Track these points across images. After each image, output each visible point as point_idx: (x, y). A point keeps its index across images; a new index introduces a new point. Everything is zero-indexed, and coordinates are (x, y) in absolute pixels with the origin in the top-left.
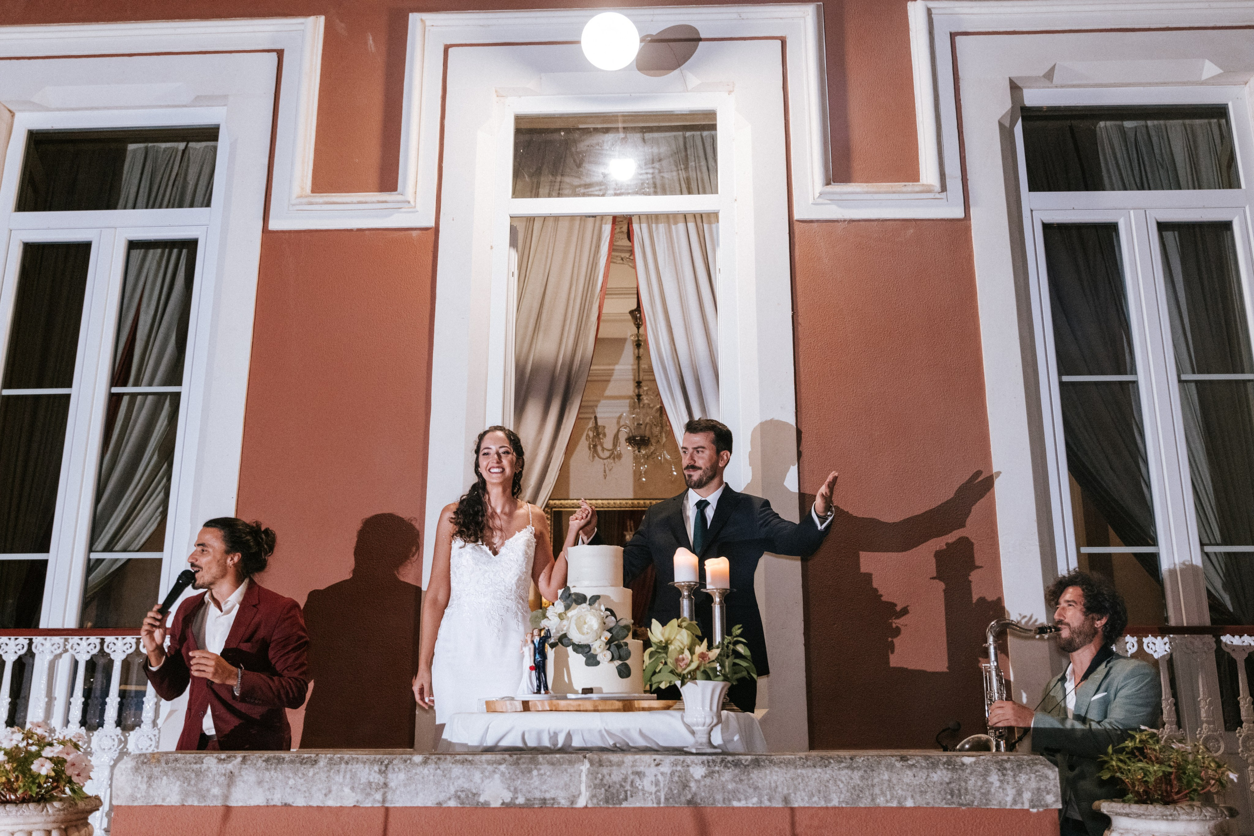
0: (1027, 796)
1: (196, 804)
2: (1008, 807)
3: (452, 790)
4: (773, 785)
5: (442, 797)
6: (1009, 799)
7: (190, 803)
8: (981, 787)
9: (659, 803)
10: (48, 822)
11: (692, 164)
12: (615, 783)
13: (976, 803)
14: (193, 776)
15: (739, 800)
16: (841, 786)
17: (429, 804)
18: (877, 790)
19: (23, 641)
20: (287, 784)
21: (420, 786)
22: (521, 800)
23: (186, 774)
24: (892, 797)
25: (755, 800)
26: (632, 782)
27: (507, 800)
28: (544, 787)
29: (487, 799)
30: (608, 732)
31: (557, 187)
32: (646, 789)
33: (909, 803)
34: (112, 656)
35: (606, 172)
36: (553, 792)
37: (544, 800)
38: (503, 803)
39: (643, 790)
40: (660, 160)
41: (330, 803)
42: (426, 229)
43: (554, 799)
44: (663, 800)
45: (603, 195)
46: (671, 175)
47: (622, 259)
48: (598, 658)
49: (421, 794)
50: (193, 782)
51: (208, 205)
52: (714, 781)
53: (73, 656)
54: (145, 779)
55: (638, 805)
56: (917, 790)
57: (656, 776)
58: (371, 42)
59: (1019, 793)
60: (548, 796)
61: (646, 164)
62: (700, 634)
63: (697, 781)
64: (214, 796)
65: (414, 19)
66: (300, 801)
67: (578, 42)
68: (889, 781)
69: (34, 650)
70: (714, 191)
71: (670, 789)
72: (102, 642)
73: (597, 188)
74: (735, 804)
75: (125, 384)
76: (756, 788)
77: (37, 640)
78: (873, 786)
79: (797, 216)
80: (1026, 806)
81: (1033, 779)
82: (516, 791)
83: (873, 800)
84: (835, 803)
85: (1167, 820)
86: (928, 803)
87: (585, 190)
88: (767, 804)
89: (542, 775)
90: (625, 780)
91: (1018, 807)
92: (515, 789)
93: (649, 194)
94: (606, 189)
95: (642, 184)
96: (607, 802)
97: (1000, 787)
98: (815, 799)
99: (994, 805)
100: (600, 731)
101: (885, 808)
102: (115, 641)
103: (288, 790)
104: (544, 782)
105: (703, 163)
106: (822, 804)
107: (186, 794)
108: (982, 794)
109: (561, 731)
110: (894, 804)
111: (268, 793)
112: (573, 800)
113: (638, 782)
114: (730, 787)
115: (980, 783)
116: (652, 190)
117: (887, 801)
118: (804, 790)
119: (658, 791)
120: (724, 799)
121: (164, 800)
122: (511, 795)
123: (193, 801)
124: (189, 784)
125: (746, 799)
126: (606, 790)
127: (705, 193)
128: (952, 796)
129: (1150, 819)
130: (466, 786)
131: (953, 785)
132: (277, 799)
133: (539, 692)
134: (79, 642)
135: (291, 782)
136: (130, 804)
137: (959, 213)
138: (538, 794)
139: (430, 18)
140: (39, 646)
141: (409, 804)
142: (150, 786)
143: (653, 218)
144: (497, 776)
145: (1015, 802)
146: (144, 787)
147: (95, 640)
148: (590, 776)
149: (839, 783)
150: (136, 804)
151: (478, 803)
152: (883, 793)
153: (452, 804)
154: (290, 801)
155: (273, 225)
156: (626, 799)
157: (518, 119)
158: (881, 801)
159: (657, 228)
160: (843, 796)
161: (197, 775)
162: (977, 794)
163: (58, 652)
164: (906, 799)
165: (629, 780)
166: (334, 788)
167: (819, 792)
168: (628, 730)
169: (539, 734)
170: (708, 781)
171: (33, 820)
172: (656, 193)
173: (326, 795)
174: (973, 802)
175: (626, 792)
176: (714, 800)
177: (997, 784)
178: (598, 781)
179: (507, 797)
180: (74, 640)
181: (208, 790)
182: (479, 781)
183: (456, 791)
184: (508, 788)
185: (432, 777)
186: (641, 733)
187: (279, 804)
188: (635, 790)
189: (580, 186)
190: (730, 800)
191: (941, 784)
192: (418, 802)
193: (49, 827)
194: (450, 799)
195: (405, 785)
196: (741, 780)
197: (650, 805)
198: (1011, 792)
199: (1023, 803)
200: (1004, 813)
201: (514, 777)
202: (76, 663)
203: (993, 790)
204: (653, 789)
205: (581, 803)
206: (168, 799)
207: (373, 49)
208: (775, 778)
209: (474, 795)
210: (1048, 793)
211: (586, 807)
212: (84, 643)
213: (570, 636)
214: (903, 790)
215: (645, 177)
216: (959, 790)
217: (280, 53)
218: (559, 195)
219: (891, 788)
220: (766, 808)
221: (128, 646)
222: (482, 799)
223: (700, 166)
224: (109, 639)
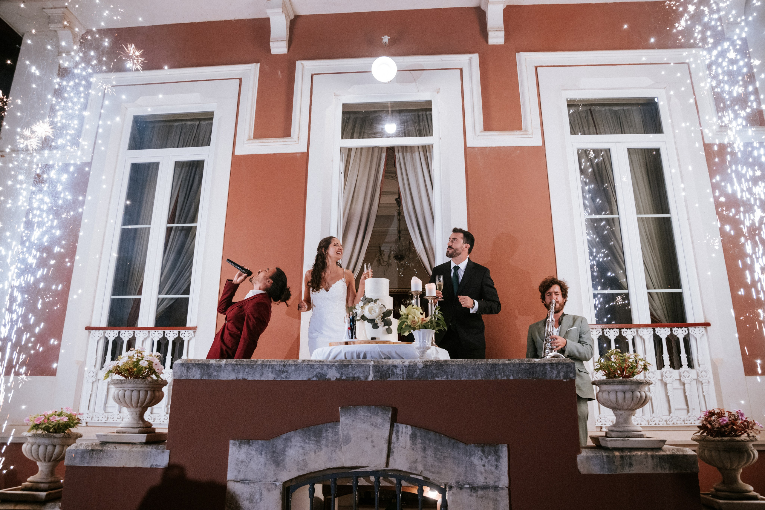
0: (562, 374)
1: (207, 379)
2: (554, 379)
3: (315, 373)
4: (453, 370)
5: (310, 376)
6: (554, 375)
7: (204, 378)
8: (542, 371)
9: (403, 378)
10: (146, 387)
11: (421, 124)
12: (385, 370)
13: (540, 377)
14: (206, 367)
15: (438, 377)
16: (482, 371)
17: (305, 379)
18: (497, 373)
19: (131, 332)
20: (245, 371)
21: (301, 372)
22: (344, 378)
23: (203, 366)
24: (504, 375)
25: (445, 377)
26: (392, 370)
27: (338, 377)
28: (354, 372)
29: (330, 377)
30: (382, 352)
31: (362, 134)
32: (398, 373)
33: (512, 378)
34: (168, 339)
35: (383, 127)
36: (358, 374)
37: (354, 378)
38: (336, 379)
39: (397, 373)
40: (407, 122)
41: (262, 379)
42: (303, 153)
43: (358, 377)
44: (405, 377)
45: (381, 138)
46: (412, 129)
47: (392, 177)
48: (378, 325)
49: (301, 376)
50: (205, 370)
51: (209, 145)
52: (427, 369)
53: (152, 339)
54: (186, 369)
55: (394, 379)
56: (515, 372)
57: (402, 367)
58: (279, 73)
59: (559, 373)
60: (356, 376)
61: (401, 124)
62: (422, 312)
63: (420, 369)
64: (214, 376)
65: (299, 63)
66: (250, 378)
67: (370, 72)
68: (503, 368)
69: (136, 336)
70: (431, 135)
71: (408, 373)
72: (164, 332)
73: (379, 134)
74: (436, 379)
75: (173, 223)
76: (445, 372)
77: (137, 332)
78: (496, 371)
79: (468, 145)
80: (562, 378)
81: (564, 367)
82: (342, 374)
83: (496, 377)
84: (479, 378)
85: (622, 384)
86: (519, 378)
87: (374, 135)
88: (450, 378)
89: (353, 367)
90: (389, 369)
91: (558, 379)
92: (342, 373)
93: (402, 137)
94: (383, 135)
95: (399, 132)
96: (381, 378)
97: (550, 371)
98: (471, 376)
99: (548, 378)
100: (379, 352)
101: (501, 380)
102: (170, 332)
103: (245, 373)
104: (354, 370)
105: (426, 123)
106: (474, 378)
107: (202, 375)
108: (542, 373)
109: (361, 352)
110: (505, 378)
111: (237, 375)
112: (367, 377)
113: (394, 370)
114: (434, 372)
115: (542, 369)
116: (403, 135)
117: (502, 377)
118: (466, 373)
119: (403, 374)
120: (432, 377)
121: (194, 377)
122: (340, 375)
123: (206, 378)
124: (204, 371)
125: (441, 377)
126: (381, 373)
127: (427, 136)
128: (530, 375)
129: (615, 385)
130: (321, 372)
131: (530, 370)
132: (241, 377)
133: (352, 338)
134: (154, 332)
135: (246, 370)
136: (180, 379)
137: (540, 144)
138: (351, 375)
139: (306, 63)
140: (138, 334)
141: (296, 379)
142: (188, 371)
143: (405, 149)
144: (334, 368)
145: (557, 377)
146: (185, 371)
147: (161, 332)
148: (374, 367)
149: (481, 370)
150: (182, 379)
151: (326, 378)
152: (500, 374)
153: (315, 379)
154: (246, 377)
155: (236, 153)
156: (389, 377)
157: (344, 106)
158: (499, 377)
159: (406, 155)
160: (483, 375)
161: (207, 367)
162: (541, 374)
163: (146, 336)
164: (510, 376)
165: (391, 369)
166: (264, 372)
167: (473, 373)
168: (391, 351)
169: (352, 353)
170: (425, 369)
171: (140, 386)
172: (405, 136)
173: (261, 375)
174: (539, 377)
175: (389, 374)
176: (427, 377)
177: (549, 369)
178: (377, 370)
179: (338, 376)
180: (152, 332)
181: (212, 373)
182: (326, 370)
183: (316, 374)
184: (339, 373)
185: (306, 368)
186: (396, 353)
187: (241, 379)
188: (393, 373)
189: (371, 134)
190: (434, 377)
191: (525, 370)
192: (300, 379)
193: (147, 389)
194: (314, 377)
195: (295, 371)
196: (439, 369)
197: (400, 379)
198: (555, 372)
199: (560, 377)
200: (552, 381)
201: (341, 368)
202: (153, 342)
203: (547, 372)
204: (401, 373)
205: (370, 379)
206: (195, 377)
207: (281, 77)
208: (454, 368)
209: (324, 375)
210: (571, 373)
211: (372, 381)
212: (156, 333)
213: (366, 315)
214: (509, 372)
215: (400, 129)
216: (533, 372)
217: (240, 79)
218: (363, 138)
219: (504, 371)
220: (450, 380)
221: (175, 334)
222: (327, 377)
223: (425, 125)
224: (167, 332)
